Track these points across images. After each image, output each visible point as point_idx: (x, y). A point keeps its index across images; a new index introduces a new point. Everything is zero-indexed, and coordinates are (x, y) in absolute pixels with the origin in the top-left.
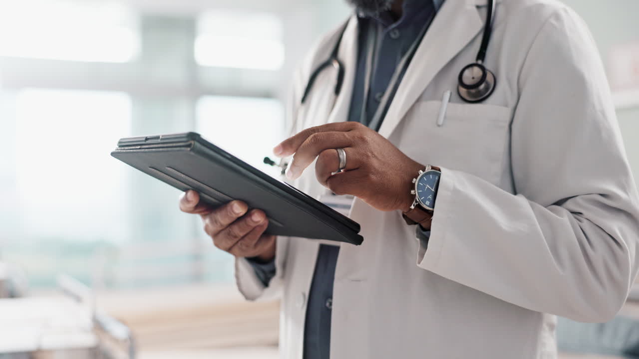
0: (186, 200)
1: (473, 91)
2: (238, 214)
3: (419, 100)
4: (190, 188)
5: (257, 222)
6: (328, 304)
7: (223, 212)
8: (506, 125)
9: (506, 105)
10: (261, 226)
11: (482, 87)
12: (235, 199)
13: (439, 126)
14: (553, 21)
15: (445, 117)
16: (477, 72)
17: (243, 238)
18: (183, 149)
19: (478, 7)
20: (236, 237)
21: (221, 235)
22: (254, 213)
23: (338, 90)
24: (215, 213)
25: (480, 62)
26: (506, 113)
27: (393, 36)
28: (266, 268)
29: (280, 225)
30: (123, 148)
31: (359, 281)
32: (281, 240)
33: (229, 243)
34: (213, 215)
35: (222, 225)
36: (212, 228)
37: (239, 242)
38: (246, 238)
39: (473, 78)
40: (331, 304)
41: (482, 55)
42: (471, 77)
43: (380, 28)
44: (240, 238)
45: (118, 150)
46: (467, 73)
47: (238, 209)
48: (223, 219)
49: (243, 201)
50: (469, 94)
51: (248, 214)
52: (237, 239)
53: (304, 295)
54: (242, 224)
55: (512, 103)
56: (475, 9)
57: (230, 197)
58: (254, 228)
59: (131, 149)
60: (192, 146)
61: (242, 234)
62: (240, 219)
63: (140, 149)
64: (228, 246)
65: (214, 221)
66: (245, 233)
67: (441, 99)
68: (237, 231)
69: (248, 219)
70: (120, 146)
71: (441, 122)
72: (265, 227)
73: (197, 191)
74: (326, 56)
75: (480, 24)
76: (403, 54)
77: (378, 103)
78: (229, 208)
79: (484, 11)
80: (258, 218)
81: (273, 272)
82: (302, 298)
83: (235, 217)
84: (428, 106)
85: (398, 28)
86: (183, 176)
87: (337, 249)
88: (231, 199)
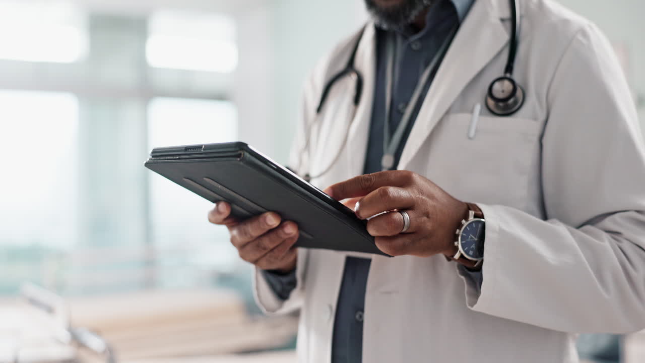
0: (217, 211)
1: (501, 104)
2: (271, 226)
3: (448, 113)
4: (223, 199)
5: (289, 234)
6: (357, 317)
7: (255, 224)
8: (535, 139)
9: (535, 119)
10: (291, 238)
11: (511, 101)
12: (269, 210)
13: (470, 138)
14: (580, 37)
15: (477, 131)
16: (507, 85)
17: (272, 250)
18: (231, 159)
19: (502, 20)
20: (265, 249)
21: (248, 248)
22: (286, 225)
23: (357, 100)
24: (245, 224)
25: (508, 75)
26: (536, 128)
27: (414, 47)
28: (285, 280)
29: (310, 237)
30: (158, 158)
31: (389, 293)
32: (301, 252)
33: (257, 255)
34: (243, 227)
35: (252, 237)
36: (239, 239)
37: (268, 255)
38: (276, 251)
39: (503, 91)
40: (361, 317)
41: (509, 68)
42: (501, 90)
43: (399, 40)
44: (269, 250)
45: (152, 160)
46: (497, 86)
47: (272, 221)
48: (253, 230)
49: (277, 213)
50: (497, 106)
51: (281, 226)
52: (266, 251)
53: (331, 307)
54: (273, 236)
55: (542, 117)
56: (499, 22)
57: (263, 207)
58: (284, 241)
59: (170, 159)
60: (242, 156)
61: (271, 246)
62: (272, 231)
63: (179, 159)
64: (254, 258)
65: (243, 233)
66: (275, 245)
67: (472, 112)
68: (267, 243)
69: (280, 231)
70: (153, 156)
71: (472, 134)
72: (296, 239)
73: (229, 202)
74: (342, 66)
75: (506, 37)
76: (427, 65)
77: (401, 114)
78: (261, 219)
79: (509, 24)
80: (291, 230)
81: (293, 284)
82: (328, 310)
83: (267, 228)
84: (459, 119)
85: (420, 39)
86: (220, 186)
87: (369, 261)
88: (264, 210)
